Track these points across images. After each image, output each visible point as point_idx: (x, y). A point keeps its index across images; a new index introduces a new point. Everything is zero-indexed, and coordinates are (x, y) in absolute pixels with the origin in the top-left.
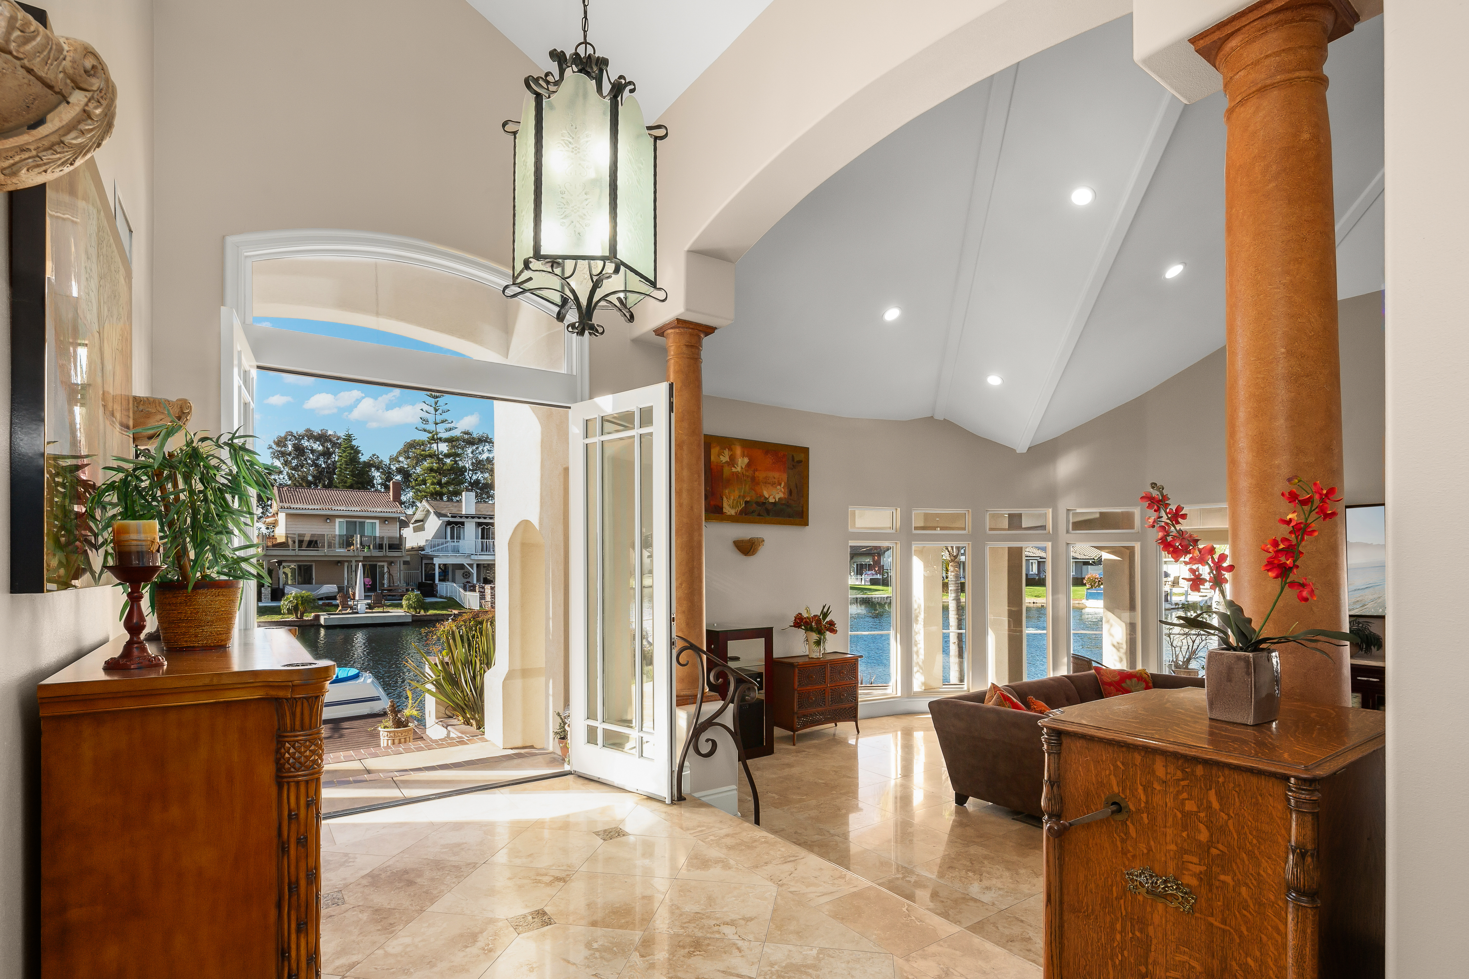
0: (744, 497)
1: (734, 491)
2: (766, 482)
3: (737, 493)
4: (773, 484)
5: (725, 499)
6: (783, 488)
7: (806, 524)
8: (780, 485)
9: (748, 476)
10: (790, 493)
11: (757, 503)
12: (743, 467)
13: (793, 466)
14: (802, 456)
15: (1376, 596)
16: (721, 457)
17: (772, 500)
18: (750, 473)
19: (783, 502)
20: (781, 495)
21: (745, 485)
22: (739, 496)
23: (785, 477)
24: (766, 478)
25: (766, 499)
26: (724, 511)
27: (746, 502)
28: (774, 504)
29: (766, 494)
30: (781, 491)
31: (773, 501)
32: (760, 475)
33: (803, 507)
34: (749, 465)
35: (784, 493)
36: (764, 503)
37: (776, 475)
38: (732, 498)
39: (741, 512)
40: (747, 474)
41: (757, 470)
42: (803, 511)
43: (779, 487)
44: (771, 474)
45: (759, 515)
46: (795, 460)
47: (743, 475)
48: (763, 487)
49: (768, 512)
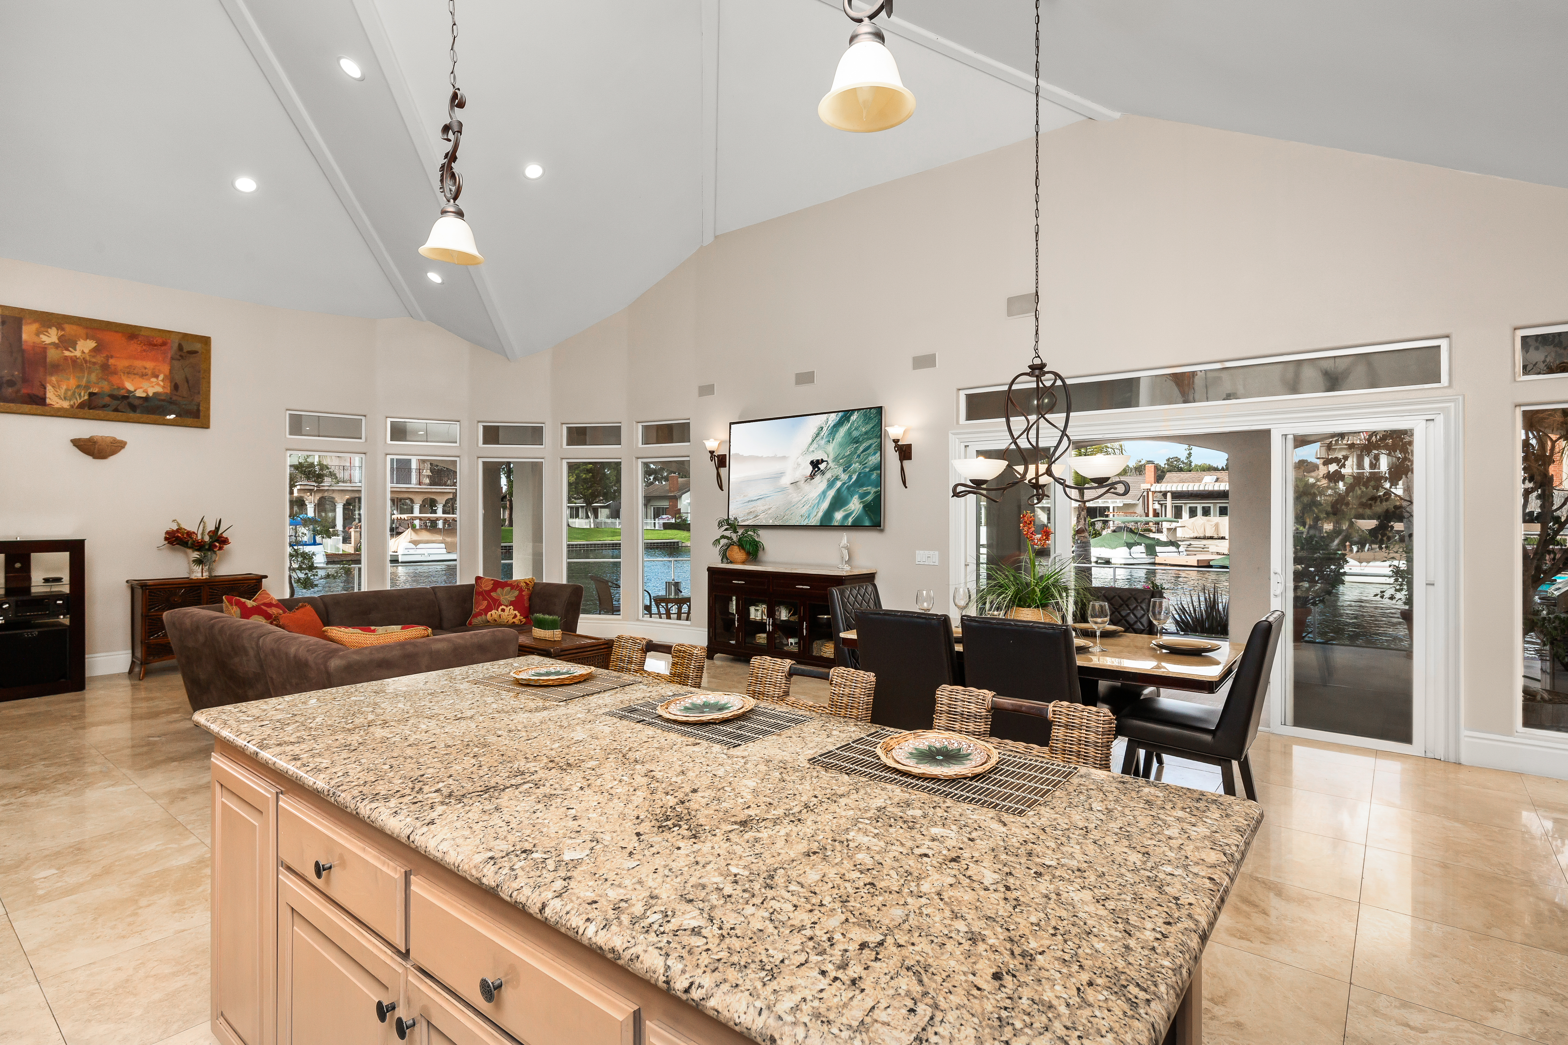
0: (87, 387)
1: (68, 379)
2: (130, 372)
3: (73, 382)
4: (143, 376)
5: (49, 388)
6: (163, 381)
7: (206, 425)
8: (157, 377)
9: (94, 364)
10: (176, 387)
11: (113, 397)
12: (86, 351)
13: (181, 356)
14: (198, 346)
15: (766, 507)
16: (42, 336)
17: (140, 393)
18: (99, 359)
19: (163, 398)
20: (159, 389)
21: (89, 373)
22: (78, 386)
23: (166, 368)
24: (130, 367)
25: (129, 392)
26: (48, 401)
27: (91, 394)
28: (146, 399)
29: (129, 386)
30: (158, 384)
31: (144, 395)
32: (116, 362)
33: (199, 405)
34: (96, 350)
35: (163, 387)
36: (125, 398)
37: (149, 365)
38: (64, 387)
39: (82, 406)
40: (94, 360)
41: (112, 357)
42: (198, 410)
43: (154, 380)
44: (138, 363)
45: (116, 410)
46: (185, 350)
47: (86, 361)
48: (123, 378)
49: (133, 408)
